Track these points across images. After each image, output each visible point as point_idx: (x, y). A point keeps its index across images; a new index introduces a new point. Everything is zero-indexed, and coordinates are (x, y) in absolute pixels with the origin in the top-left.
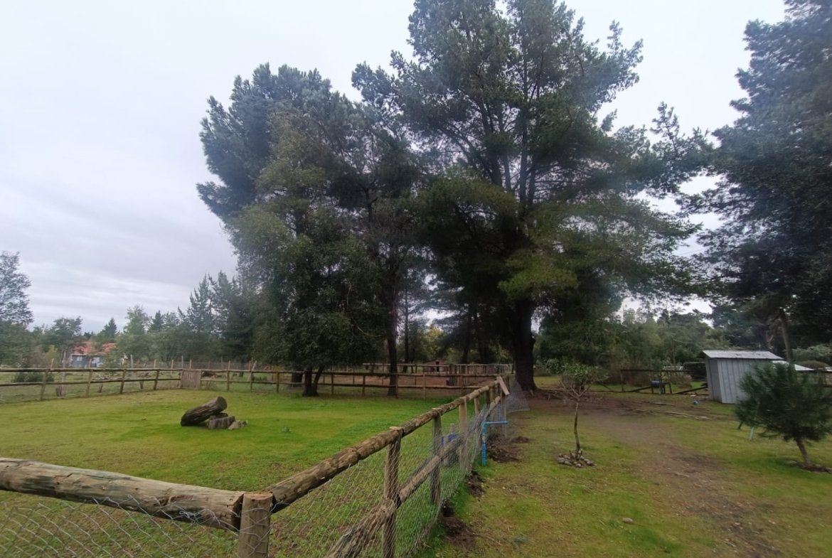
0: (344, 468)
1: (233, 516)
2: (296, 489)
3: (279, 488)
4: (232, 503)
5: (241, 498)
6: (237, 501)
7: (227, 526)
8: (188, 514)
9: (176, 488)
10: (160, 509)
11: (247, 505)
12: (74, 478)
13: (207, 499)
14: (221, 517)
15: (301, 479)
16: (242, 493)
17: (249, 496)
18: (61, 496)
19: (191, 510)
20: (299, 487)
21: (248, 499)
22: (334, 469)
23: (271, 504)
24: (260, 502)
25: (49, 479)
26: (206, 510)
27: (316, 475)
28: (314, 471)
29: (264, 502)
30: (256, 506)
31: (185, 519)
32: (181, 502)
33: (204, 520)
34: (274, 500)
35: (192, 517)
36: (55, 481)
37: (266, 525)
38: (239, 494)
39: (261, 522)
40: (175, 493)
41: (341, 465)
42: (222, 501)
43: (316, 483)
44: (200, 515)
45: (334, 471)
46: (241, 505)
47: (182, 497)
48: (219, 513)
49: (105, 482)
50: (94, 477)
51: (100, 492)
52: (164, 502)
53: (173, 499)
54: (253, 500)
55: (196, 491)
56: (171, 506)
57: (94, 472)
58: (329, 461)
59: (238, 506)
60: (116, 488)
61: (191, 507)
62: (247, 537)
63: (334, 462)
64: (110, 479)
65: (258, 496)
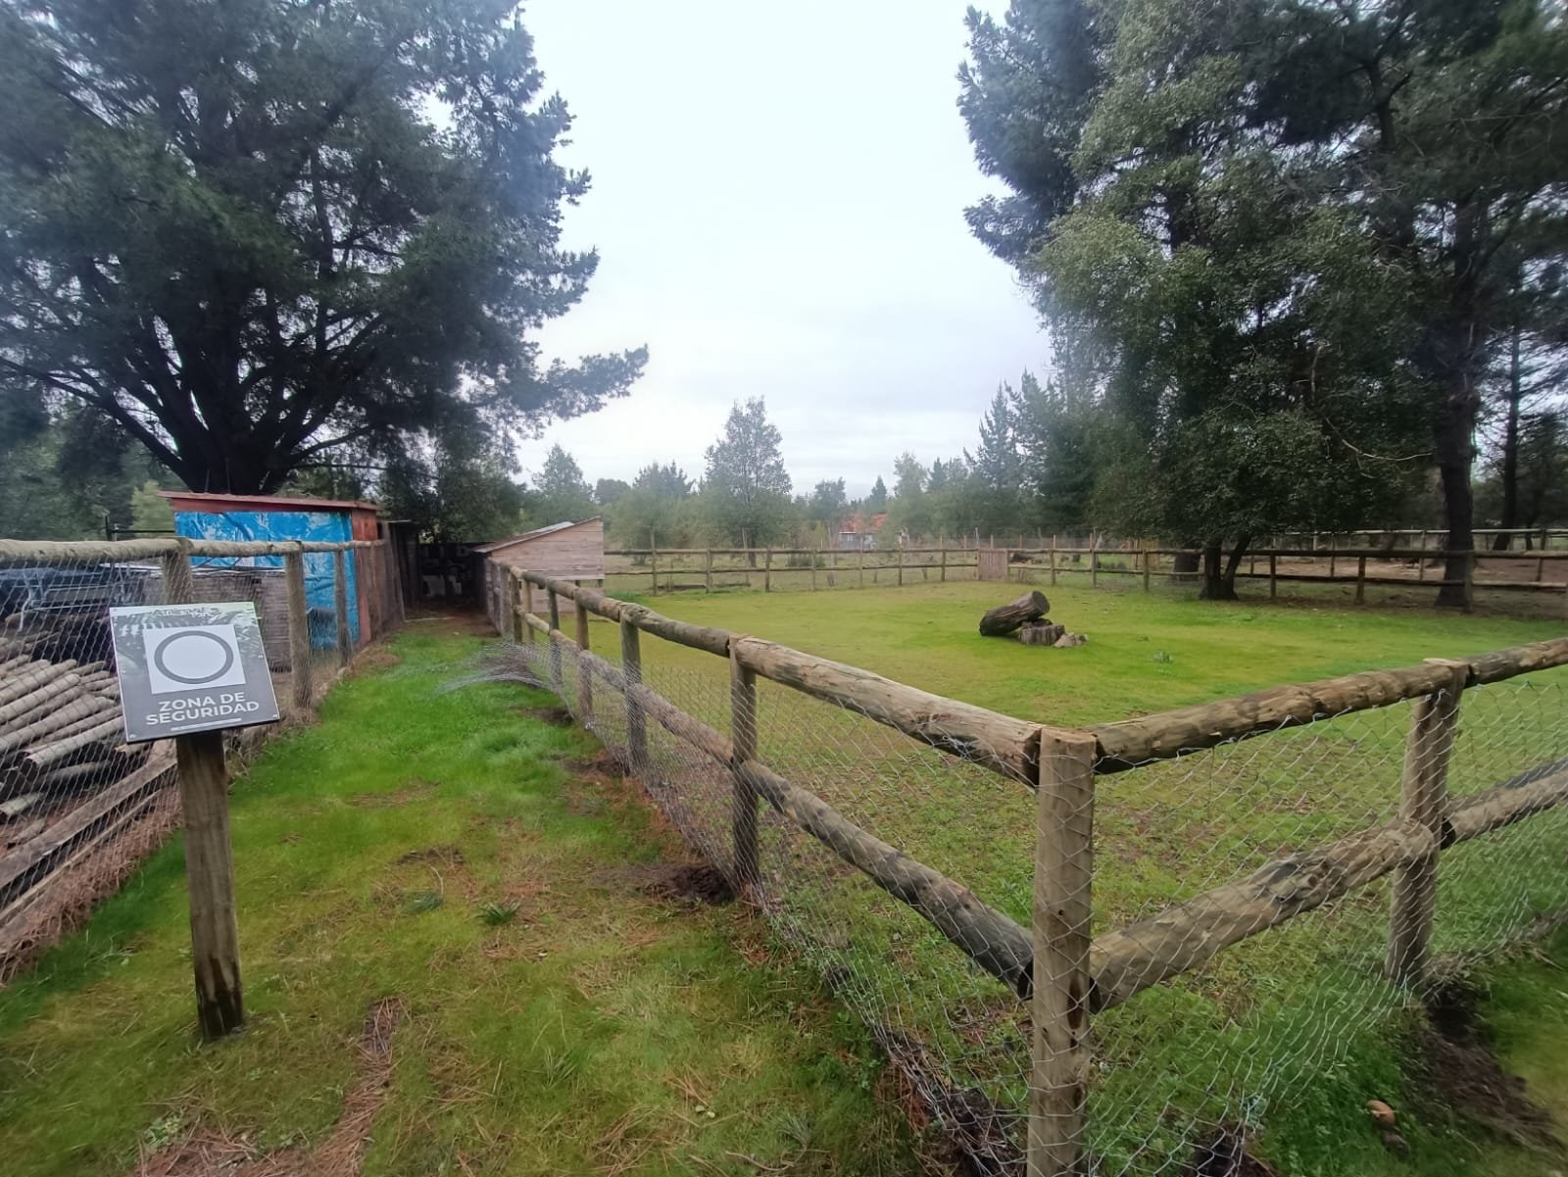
0: (1272, 725)
1: (1025, 762)
2: (1148, 741)
3: (1111, 731)
4: (1023, 738)
5: (1037, 736)
6: (1031, 738)
7: (1017, 775)
8: (956, 743)
9: (940, 703)
10: (918, 728)
11: (1048, 747)
12: (822, 671)
13: (984, 726)
14: (1005, 757)
15: (1162, 726)
16: (1039, 726)
17: (1049, 733)
18: (811, 691)
19: (960, 738)
20: (1156, 739)
21: (1049, 737)
22: (1245, 721)
23: (1094, 756)
24: (1070, 745)
25: (795, 668)
26: (981, 744)
27: (1198, 725)
28: (1194, 717)
29: (1081, 748)
30: (1063, 752)
31: (951, 750)
32: (945, 723)
33: (977, 757)
34: (1099, 749)
35: (961, 747)
36: (801, 672)
37: (1086, 788)
38: (1033, 727)
39: (1075, 781)
40: (937, 710)
41: (1264, 717)
42: (1007, 734)
43: (1200, 740)
44: (970, 748)
45: (1244, 726)
46: (1038, 746)
47: (949, 716)
48: (1002, 751)
49: (853, 680)
50: (843, 673)
51: (848, 693)
52: (923, 719)
53: (935, 717)
54: (1058, 741)
55: (968, 711)
56: (933, 727)
57: (840, 666)
58: (1233, 703)
59: (1034, 745)
60: (865, 691)
61: (960, 733)
62: (1051, 800)
63: (1246, 707)
64: (859, 677)
65: (1067, 736)
